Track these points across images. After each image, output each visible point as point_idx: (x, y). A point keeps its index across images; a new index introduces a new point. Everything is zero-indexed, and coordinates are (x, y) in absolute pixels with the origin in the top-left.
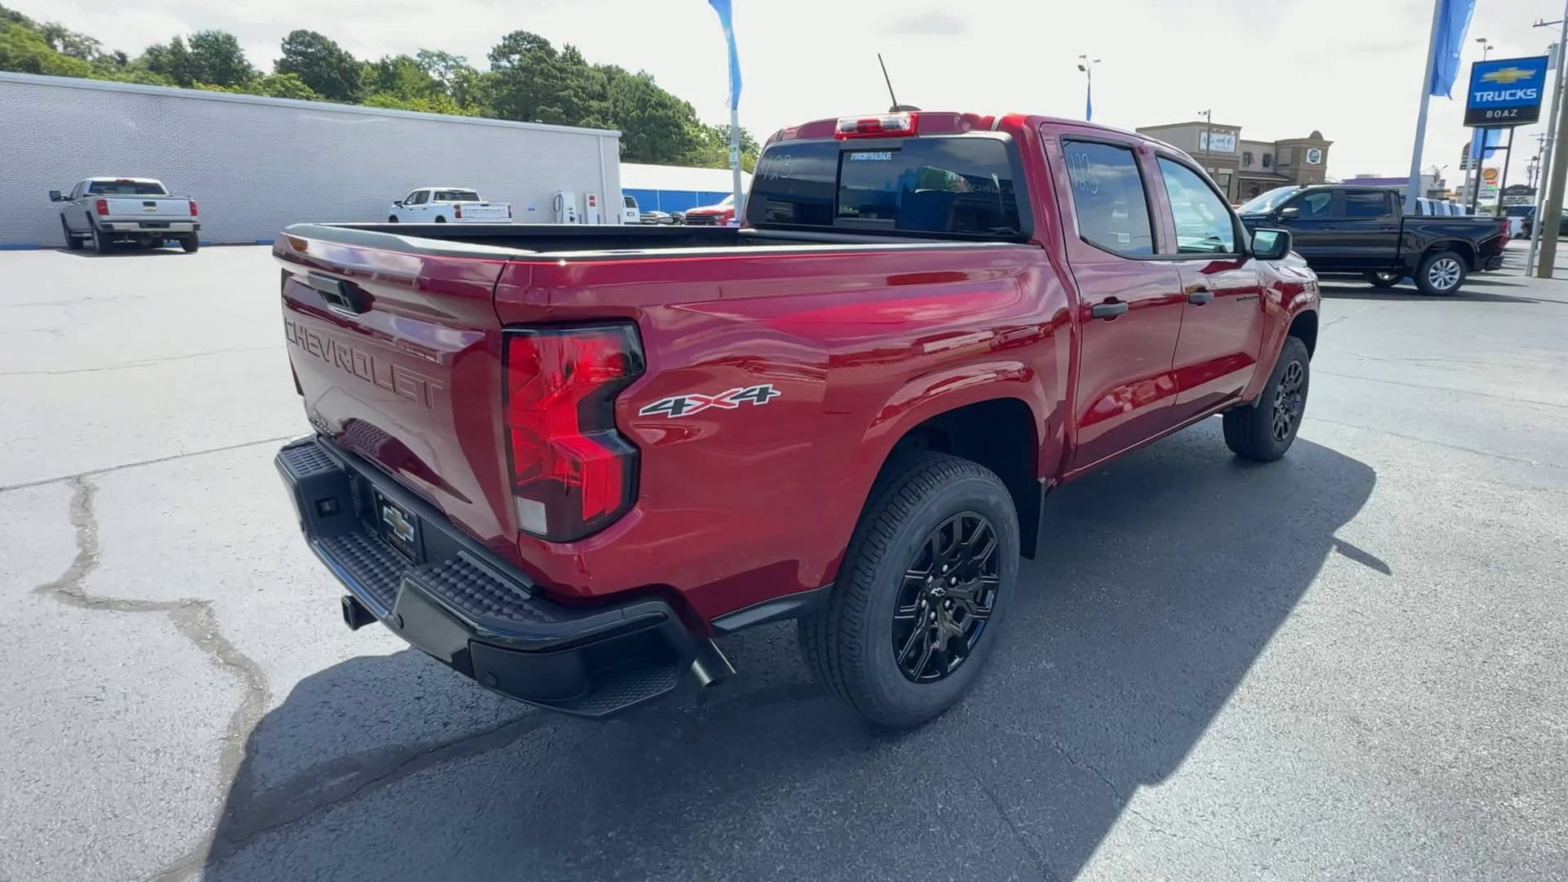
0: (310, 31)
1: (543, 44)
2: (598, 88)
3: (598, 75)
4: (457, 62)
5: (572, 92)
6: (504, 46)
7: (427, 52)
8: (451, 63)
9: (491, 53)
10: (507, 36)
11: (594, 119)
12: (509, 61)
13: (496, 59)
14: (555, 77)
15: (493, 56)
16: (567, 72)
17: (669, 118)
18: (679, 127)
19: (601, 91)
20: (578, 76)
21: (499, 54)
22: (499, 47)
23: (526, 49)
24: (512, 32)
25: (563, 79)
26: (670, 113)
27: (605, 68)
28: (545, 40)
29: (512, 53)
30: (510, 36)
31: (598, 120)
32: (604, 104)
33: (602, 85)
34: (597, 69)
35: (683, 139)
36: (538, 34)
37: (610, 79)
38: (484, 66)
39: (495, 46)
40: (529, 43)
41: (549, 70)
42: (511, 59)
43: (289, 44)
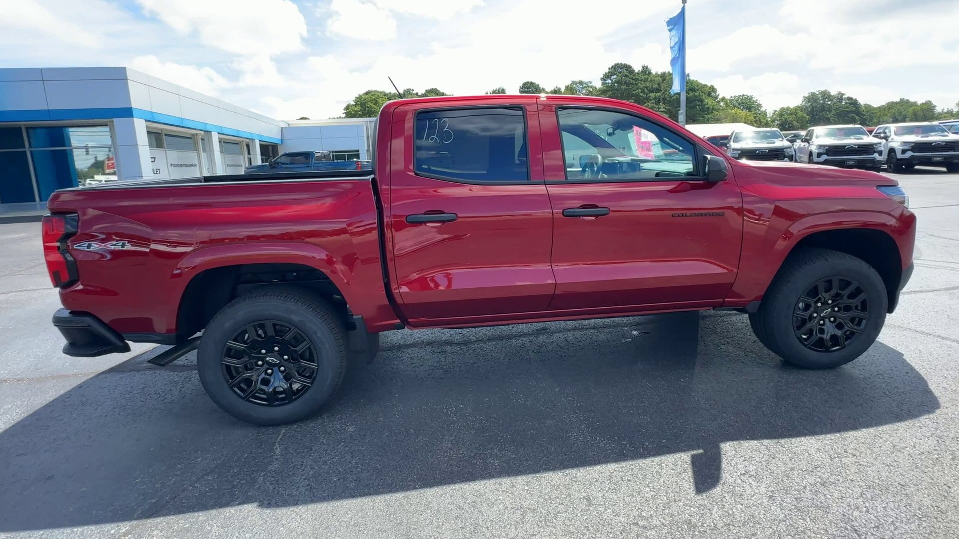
0: (530, 81)
1: (628, 68)
2: (656, 86)
3: (657, 79)
4: (587, 85)
5: (640, 91)
6: (609, 73)
7: (575, 82)
8: (585, 85)
9: (602, 77)
10: (611, 67)
11: (651, 104)
12: (611, 80)
13: (605, 80)
14: (632, 84)
15: (603, 78)
16: (639, 80)
17: (696, 97)
18: (701, 101)
19: (658, 87)
20: (645, 81)
21: (607, 76)
22: (606, 73)
23: (619, 72)
24: (613, 65)
25: (636, 84)
26: (697, 94)
27: (662, 74)
28: (629, 66)
29: (612, 75)
30: (612, 67)
31: (653, 104)
32: (658, 94)
33: (659, 84)
34: (657, 75)
35: (703, 108)
36: (626, 63)
37: (664, 80)
38: (598, 85)
39: (604, 73)
40: (621, 69)
41: (629, 81)
42: (612, 79)
43: (522, 88)
